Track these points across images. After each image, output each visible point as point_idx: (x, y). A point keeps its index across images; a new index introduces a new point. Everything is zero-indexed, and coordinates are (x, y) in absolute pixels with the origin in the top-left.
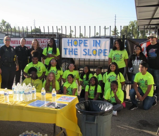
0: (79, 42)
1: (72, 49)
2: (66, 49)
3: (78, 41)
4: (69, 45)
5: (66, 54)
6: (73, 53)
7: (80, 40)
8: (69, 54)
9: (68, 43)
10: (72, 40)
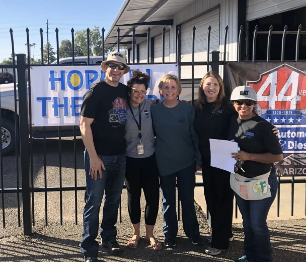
0: (88, 77)
1: (66, 99)
2: (44, 100)
3: (84, 75)
4: (53, 88)
5: (45, 114)
6: (70, 110)
7: (87, 72)
8: (56, 114)
9: (53, 80)
10: (63, 72)
